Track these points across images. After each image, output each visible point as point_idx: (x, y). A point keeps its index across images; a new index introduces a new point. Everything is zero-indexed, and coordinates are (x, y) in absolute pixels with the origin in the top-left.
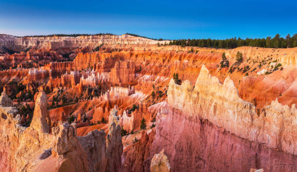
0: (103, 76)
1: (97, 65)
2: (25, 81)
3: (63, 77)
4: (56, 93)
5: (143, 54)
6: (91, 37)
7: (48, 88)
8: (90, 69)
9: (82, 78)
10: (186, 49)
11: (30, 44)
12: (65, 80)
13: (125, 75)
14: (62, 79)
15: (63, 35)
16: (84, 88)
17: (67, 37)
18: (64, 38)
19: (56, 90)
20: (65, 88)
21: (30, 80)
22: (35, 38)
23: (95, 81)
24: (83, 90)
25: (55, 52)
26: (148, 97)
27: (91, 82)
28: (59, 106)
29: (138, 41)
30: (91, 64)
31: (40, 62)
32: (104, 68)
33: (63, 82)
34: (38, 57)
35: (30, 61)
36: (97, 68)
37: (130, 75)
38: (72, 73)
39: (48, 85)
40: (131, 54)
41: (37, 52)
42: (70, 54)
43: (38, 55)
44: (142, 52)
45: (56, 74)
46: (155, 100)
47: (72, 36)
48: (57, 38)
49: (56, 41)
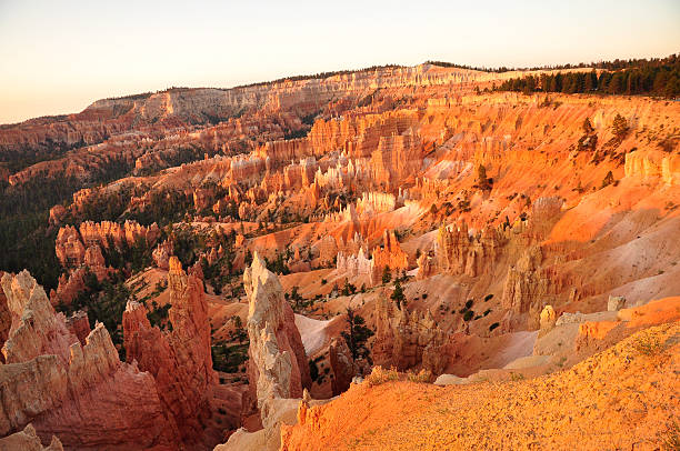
0: (359, 166)
1: (350, 143)
2: (227, 182)
3: (286, 170)
4: (273, 202)
5: (444, 113)
6: (354, 75)
7: (262, 192)
8: (338, 151)
9: (319, 173)
10: (534, 100)
11: (244, 102)
12: (290, 177)
13: (400, 163)
14: (286, 174)
15: (301, 78)
16: (320, 192)
17: (308, 81)
18: (303, 83)
19: (272, 197)
20: (288, 192)
21: (234, 179)
22: (251, 89)
23: (340, 179)
24: (320, 197)
25: (287, 114)
26: (426, 215)
27: (335, 180)
28: (270, 231)
30: (340, 140)
31: (259, 138)
32: (363, 149)
33: (287, 180)
34: (256, 128)
35: (242, 137)
36: (350, 148)
37: (412, 163)
38: (303, 163)
39: (262, 187)
40: (421, 115)
41: (257, 116)
42: (316, 114)
43: (257, 124)
44: (443, 110)
45: (277, 165)
46: (437, 221)
47: (318, 77)
48: (290, 84)
49: (289, 90)
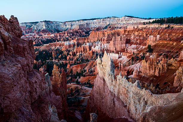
0: (106, 45)
1: (102, 39)
2: (63, 49)
3: (82, 46)
4: (78, 55)
5: (132, 31)
7: (74, 53)
8: (98, 41)
9: (93, 48)
10: (164, 26)
11: (67, 27)
13: (118, 45)
16: (93, 53)
17: (88, 21)
18: (86, 21)
20: (83, 53)
21: (65, 48)
22: (70, 23)
23: (100, 49)
24: (93, 55)
25: (81, 31)
26: (130, 60)
27: (98, 50)
28: (78, 64)
29: (133, 21)
30: (99, 38)
31: (72, 37)
32: (107, 41)
33: (82, 49)
34: (71, 34)
35: (67, 37)
36: (102, 40)
37: (122, 45)
38: (88, 44)
39: (74, 51)
40: (125, 31)
41: (71, 31)
42: (90, 31)
44: (132, 29)
45: (79, 45)
46: (134, 62)
47: (91, 20)
48: (82, 21)
49: (81, 24)
